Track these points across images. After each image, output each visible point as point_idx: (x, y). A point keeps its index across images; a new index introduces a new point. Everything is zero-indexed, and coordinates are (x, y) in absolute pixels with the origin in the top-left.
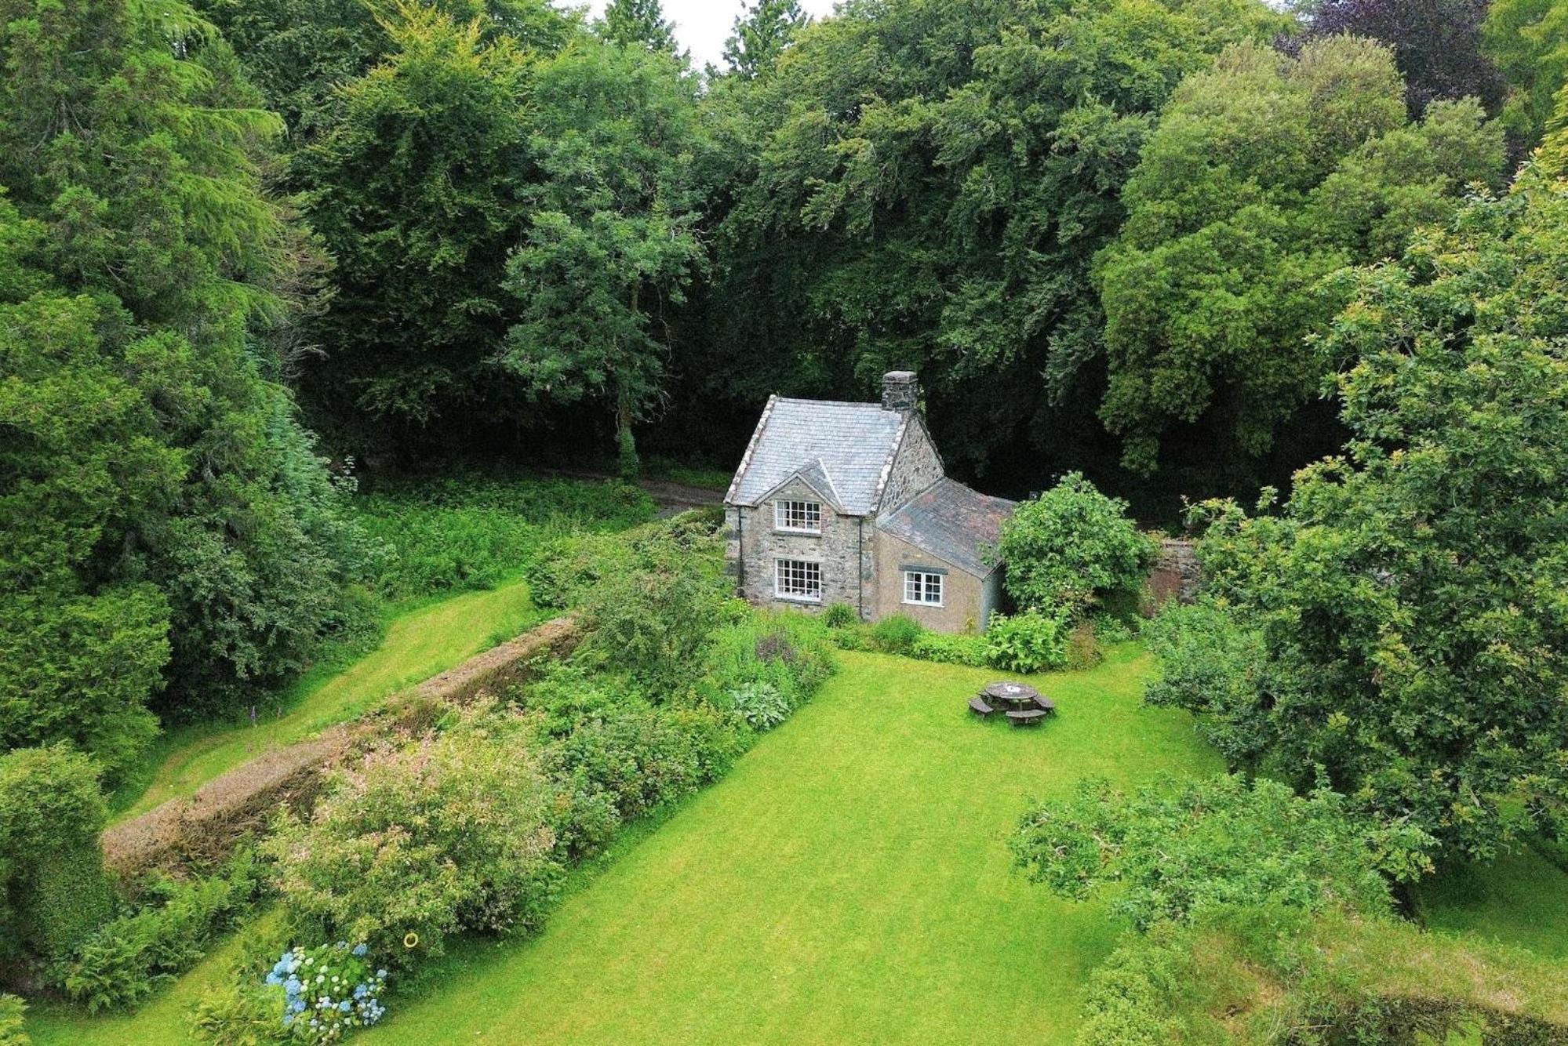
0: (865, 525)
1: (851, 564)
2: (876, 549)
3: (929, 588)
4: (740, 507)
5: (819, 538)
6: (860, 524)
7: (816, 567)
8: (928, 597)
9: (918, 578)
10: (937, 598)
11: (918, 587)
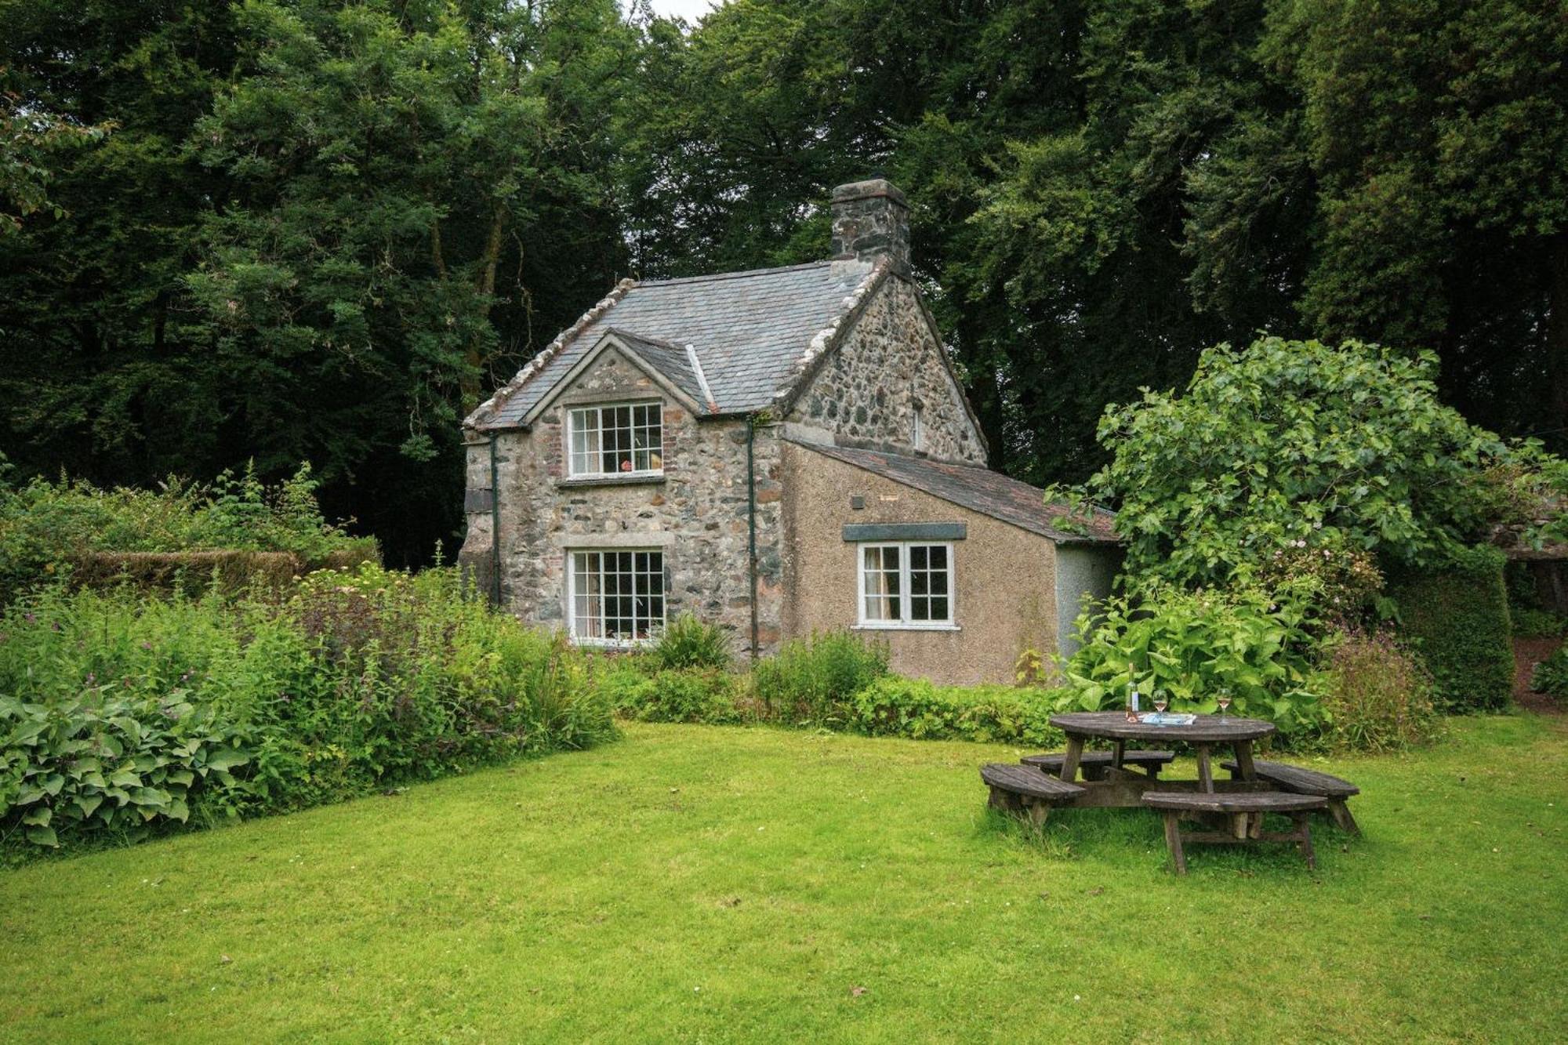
0: (760, 437)
1: (729, 543)
2: (788, 496)
3: (918, 584)
4: (495, 434)
5: (659, 483)
6: (750, 439)
7: (657, 559)
8: (919, 611)
9: (892, 557)
10: (940, 612)
11: (893, 584)
